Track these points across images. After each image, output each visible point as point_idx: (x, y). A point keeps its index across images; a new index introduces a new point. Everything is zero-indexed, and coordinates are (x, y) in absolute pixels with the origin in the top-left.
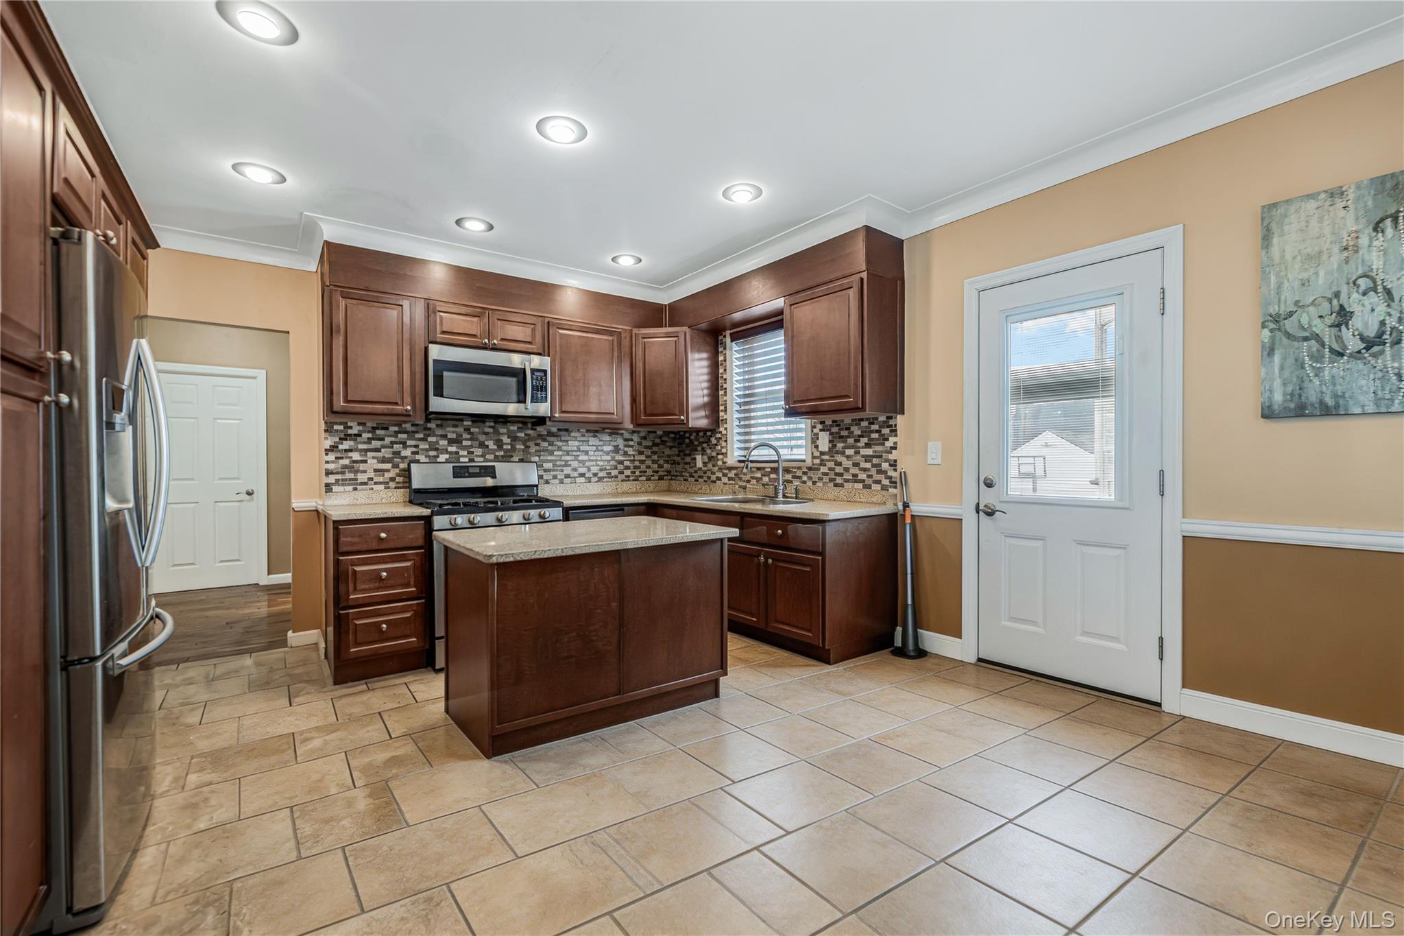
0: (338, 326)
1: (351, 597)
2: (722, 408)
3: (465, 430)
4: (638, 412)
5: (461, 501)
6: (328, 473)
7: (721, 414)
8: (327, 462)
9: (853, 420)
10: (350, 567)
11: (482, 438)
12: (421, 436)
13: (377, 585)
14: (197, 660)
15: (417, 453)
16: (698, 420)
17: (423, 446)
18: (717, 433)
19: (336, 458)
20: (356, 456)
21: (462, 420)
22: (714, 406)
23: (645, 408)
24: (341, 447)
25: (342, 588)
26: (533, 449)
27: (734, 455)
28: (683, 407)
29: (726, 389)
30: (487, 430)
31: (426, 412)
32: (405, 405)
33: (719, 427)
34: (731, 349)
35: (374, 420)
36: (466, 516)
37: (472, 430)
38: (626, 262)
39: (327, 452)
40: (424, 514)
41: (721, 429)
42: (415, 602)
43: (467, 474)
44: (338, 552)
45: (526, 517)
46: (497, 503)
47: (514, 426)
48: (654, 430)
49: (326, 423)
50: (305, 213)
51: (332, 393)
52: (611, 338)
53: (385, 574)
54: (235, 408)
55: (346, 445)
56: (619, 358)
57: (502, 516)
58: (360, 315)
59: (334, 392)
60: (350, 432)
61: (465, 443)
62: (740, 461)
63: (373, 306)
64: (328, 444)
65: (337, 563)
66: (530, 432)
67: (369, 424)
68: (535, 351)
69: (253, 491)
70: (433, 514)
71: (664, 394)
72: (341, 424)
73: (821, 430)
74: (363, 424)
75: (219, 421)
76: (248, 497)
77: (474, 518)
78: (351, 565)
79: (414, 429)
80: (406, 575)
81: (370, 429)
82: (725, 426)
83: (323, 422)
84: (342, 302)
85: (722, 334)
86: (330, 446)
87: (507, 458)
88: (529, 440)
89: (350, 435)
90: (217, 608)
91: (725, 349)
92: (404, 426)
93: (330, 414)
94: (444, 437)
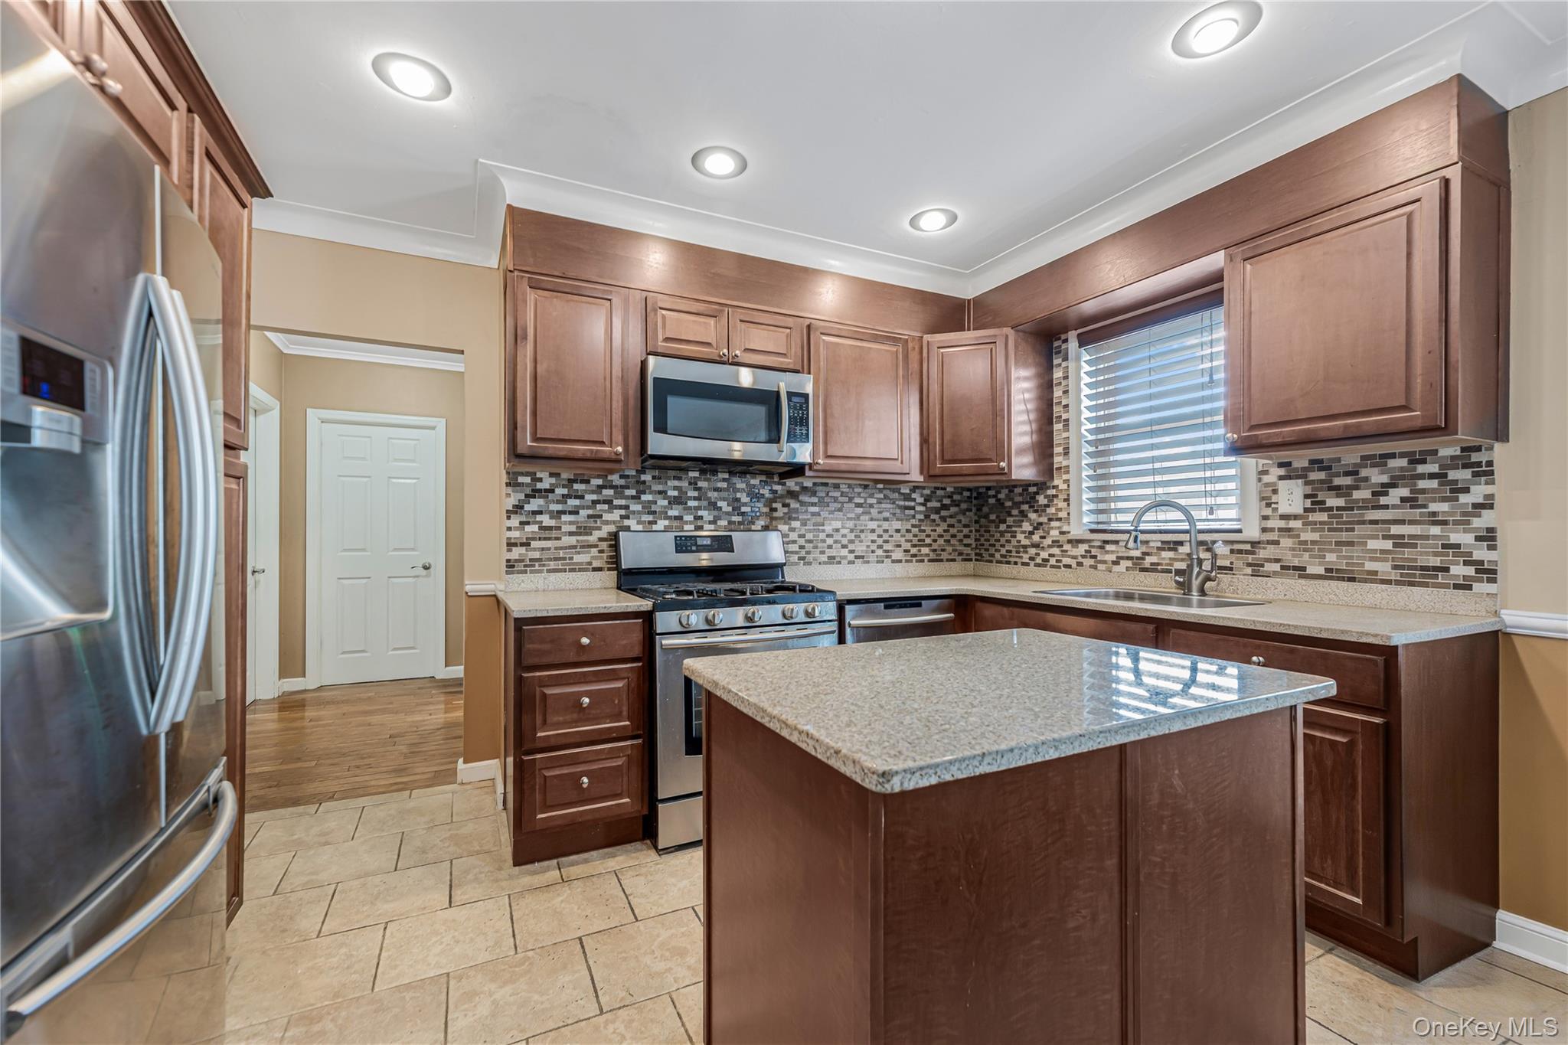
0: (525, 330)
1: (539, 735)
2: (1058, 450)
3: (690, 484)
4: (932, 457)
5: (691, 587)
6: (511, 544)
7: (1056, 459)
8: (509, 529)
9: (1363, 458)
10: (537, 688)
11: (712, 495)
12: (633, 492)
13: (575, 716)
14: (343, 799)
15: (627, 517)
16: (1023, 468)
17: (636, 507)
18: (1048, 488)
19: (521, 523)
20: (546, 520)
21: (686, 470)
22: (1044, 448)
23: (942, 451)
24: (527, 507)
25: (526, 719)
26: (781, 511)
27: (1081, 520)
28: (1001, 449)
29: (1067, 420)
30: (721, 485)
31: (642, 455)
32: (613, 445)
33: (1052, 478)
34: (1078, 358)
35: (571, 468)
36: (703, 612)
37: (700, 484)
38: (933, 223)
39: (509, 514)
40: (642, 609)
41: (1056, 482)
42: (629, 743)
43: (694, 548)
44: (520, 665)
45: (788, 614)
46: (743, 593)
47: (755, 478)
48: (943, 486)
49: (508, 473)
50: (481, 160)
51: (516, 428)
52: (894, 349)
53: (586, 700)
54: (411, 464)
55: (535, 504)
56: (906, 377)
57: (753, 613)
58: (555, 314)
59: (518, 425)
60: (539, 486)
61: (691, 503)
62: (1092, 531)
63: (573, 301)
64: (511, 502)
65: (520, 682)
66: (776, 487)
67: (564, 476)
68: (791, 367)
69: (430, 565)
70: (657, 608)
71: (972, 430)
72: (527, 474)
73: (1281, 478)
74: (557, 475)
75: (394, 480)
76: (424, 572)
77: (714, 615)
78: (540, 687)
79: (622, 482)
80: (616, 702)
81: (566, 483)
82: (1065, 477)
83: (505, 472)
84: (531, 296)
85: (1060, 339)
86: (514, 506)
87: (746, 525)
88: (774, 500)
89: (540, 491)
90: (383, 711)
91: (1066, 359)
92: (609, 478)
93: (513, 458)
94: (662, 493)
